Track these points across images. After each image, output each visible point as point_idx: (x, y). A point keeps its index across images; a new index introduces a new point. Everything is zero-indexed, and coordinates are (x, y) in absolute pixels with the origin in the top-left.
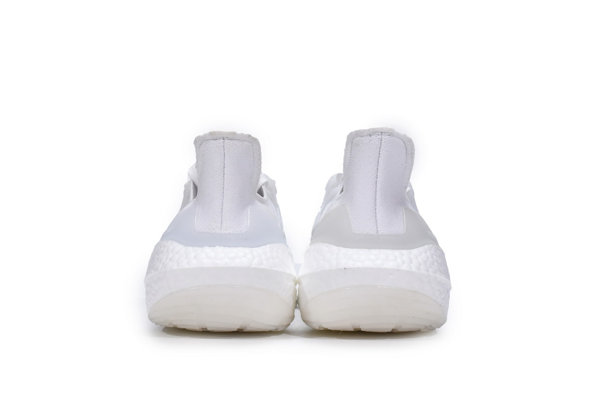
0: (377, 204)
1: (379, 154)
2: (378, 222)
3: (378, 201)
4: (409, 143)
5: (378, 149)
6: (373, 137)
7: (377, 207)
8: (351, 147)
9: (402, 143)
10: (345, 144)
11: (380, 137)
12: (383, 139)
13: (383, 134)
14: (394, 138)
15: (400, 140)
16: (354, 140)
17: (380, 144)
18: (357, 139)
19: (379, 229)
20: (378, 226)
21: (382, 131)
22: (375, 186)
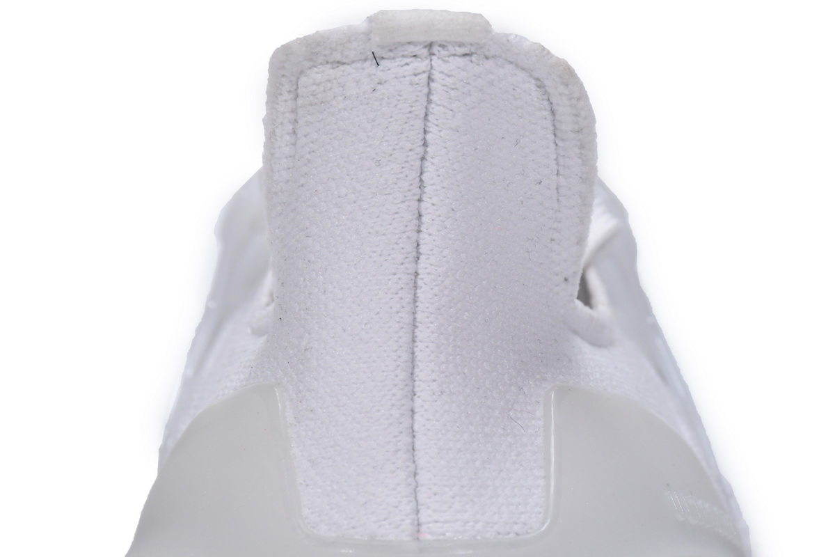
0: (420, 386)
1: (425, 144)
2: (423, 477)
3: (424, 371)
4: (561, 88)
5: (419, 124)
6: (392, 68)
7: (418, 402)
8: (294, 111)
9: (531, 85)
10: (263, 98)
11: (422, 65)
12: (436, 75)
13: (436, 49)
14: (490, 63)
15: (522, 75)
16: (303, 80)
17: (424, 100)
18: (315, 75)
19: (424, 516)
20: (422, 497)
21: (429, 39)
22: (408, 298)
